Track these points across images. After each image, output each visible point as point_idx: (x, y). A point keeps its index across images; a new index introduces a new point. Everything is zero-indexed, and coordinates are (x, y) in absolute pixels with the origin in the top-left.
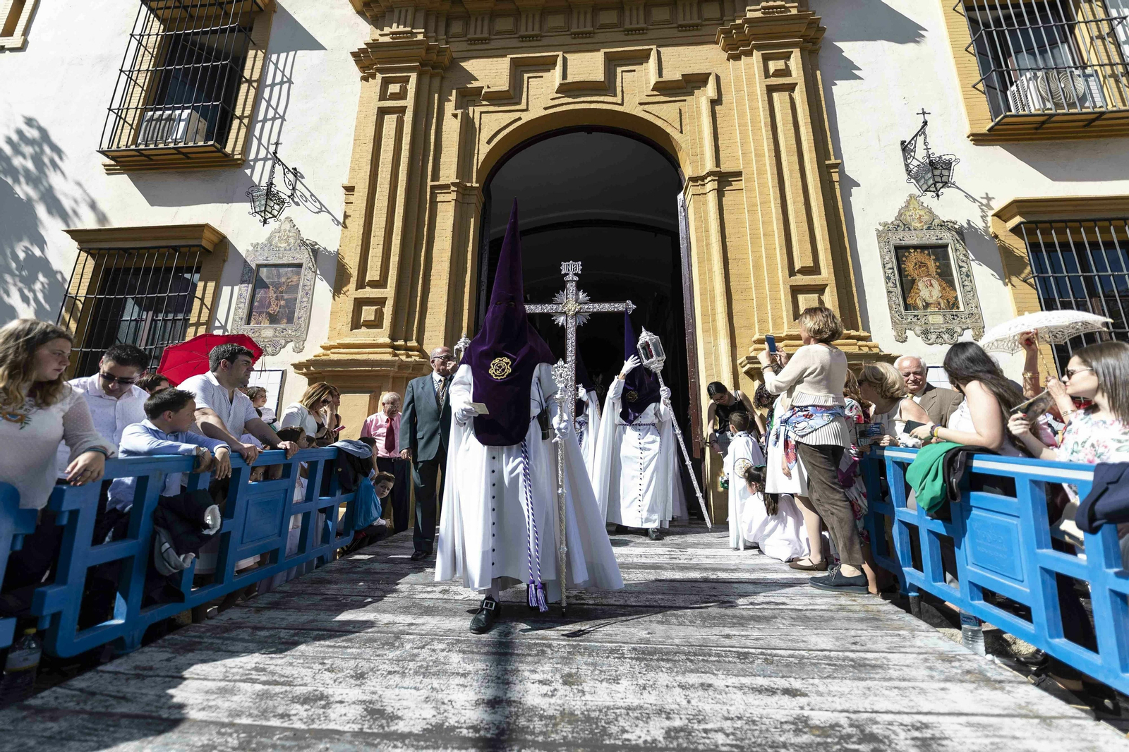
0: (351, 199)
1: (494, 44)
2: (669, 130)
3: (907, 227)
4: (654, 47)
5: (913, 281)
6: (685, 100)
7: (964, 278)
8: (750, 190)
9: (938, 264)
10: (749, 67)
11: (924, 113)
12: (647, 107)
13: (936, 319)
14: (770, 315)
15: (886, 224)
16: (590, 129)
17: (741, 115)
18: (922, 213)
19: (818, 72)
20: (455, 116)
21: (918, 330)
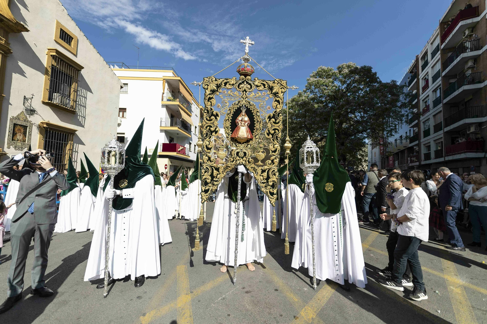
3: (19, 119)
5: (16, 133)
9: (24, 131)
11: (33, 95)
15: (13, 117)
18: (24, 117)
21: (14, 146)
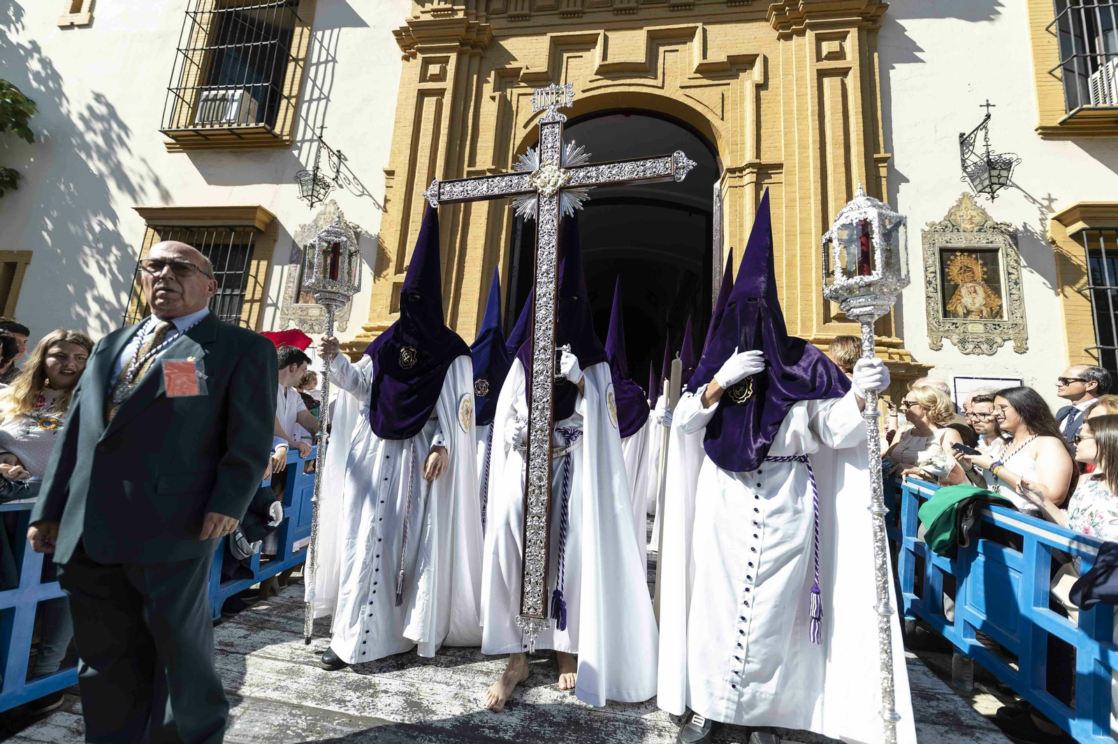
0: (392, 183)
1: (533, 22)
2: (709, 116)
3: (956, 228)
4: (700, 25)
5: (956, 286)
6: (729, 84)
7: (1012, 284)
8: (789, 184)
9: (985, 269)
10: (800, 48)
11: (988, 106)
12: (687, 91)
13: (976, 328)
14: (799, 316)
15: (933, 225)
16: (628, 112)
17: (787, 102)
18: (974, 213)
19: (876, 55)
20: (493, 98)
21: (955, 338)
